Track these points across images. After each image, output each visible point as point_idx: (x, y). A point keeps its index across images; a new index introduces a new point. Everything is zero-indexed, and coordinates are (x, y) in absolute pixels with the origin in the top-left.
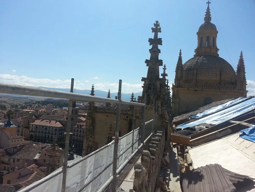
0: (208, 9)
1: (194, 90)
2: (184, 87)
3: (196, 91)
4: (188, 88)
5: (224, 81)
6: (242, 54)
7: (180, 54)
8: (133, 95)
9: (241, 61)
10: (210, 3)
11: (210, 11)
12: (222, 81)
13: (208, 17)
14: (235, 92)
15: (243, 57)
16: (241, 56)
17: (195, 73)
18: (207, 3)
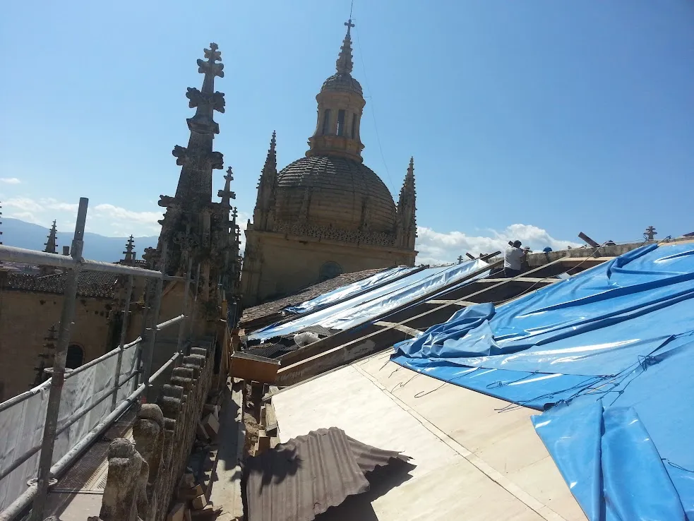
0: (348, 41)
1: (300, 242)
2: (275, 232)
3: (305, 243)
4: (286, 237)
5: (368, 226)
6: (411, 164)
7: (273, 144)
8: (130, 244)
9: (410, 180)
10: (353, 26)
11: (352, 46)
12: (366, 225)
13: (345, 62)
14: (390, 252)
15: (415, 172)
16: (411, 169)
17: (306, 198)
18: (346, 24)
